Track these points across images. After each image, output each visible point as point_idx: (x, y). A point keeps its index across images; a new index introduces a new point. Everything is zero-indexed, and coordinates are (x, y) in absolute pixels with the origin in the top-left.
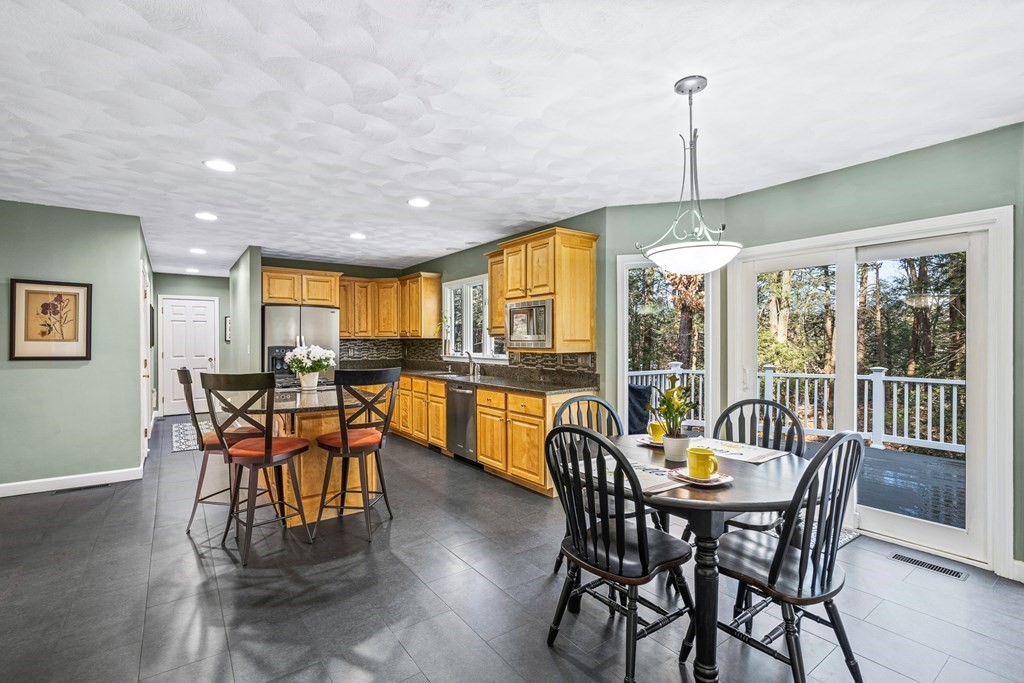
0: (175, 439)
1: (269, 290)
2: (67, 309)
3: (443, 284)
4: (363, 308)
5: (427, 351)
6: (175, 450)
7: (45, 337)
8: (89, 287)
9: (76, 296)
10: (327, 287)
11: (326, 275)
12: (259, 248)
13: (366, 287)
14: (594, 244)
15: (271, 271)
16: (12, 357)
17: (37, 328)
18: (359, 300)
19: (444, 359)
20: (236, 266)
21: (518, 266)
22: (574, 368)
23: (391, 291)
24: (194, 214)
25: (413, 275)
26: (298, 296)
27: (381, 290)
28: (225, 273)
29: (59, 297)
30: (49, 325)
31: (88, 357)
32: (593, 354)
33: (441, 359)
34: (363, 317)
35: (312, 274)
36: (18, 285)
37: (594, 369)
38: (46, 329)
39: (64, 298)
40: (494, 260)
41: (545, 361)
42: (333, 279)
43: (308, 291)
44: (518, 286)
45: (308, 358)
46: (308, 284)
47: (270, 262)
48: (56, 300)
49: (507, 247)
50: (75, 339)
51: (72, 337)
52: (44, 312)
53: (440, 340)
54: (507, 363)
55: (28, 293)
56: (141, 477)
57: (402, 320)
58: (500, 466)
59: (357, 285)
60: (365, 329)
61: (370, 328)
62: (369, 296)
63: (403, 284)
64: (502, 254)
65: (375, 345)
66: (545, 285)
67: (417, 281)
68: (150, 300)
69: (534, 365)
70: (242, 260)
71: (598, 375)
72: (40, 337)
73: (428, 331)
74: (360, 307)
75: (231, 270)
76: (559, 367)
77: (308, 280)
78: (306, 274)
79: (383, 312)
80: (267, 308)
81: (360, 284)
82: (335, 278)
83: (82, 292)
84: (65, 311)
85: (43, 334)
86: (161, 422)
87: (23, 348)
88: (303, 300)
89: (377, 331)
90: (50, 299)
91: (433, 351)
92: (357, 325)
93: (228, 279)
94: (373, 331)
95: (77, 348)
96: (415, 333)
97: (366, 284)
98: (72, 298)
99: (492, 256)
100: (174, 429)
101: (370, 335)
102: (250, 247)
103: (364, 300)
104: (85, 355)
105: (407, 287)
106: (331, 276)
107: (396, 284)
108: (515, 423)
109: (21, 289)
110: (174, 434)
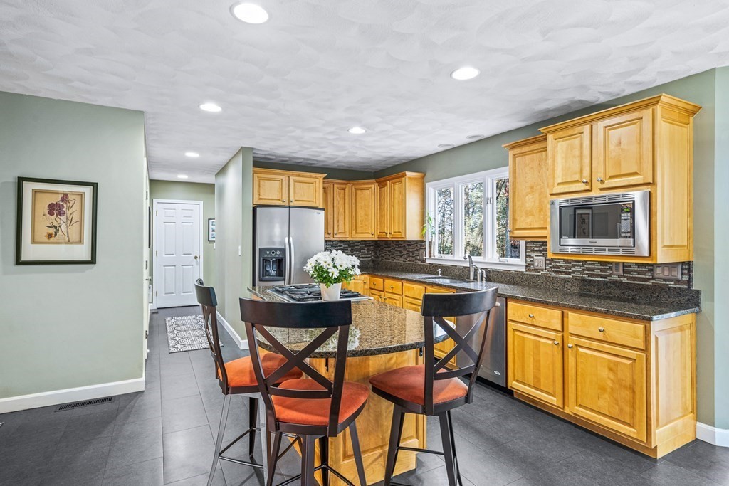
0: (170, 336)
1: (259, 192)
2: (72, 210)
3: (427, 185)
4: (341, 210)
5: (405, 252)
6: (172, 350)
7: (52, 240)
8: (94, 186)
9: (81, 195)
10: (311, 188)
11: (311, 177)
12: (253, 149)
13: (344, 189)
14: (691, 119)
15: (261, 173)
16: (19, 262)
17: (43, 230)
18: (338, 203)
19: (428, 261)
20: (223, 170)
21: (577, 152)
22: (647, 280)
23: (368, 193)
24: (199, 106)
25: (396, 175)
26: (285, 198)
27: (358, 192)
28: (209, 179)
29: (65, 197)
30: (55, 227)
31: (93, 261)
32: (689, 263)
33: (424, 261)
34: (341, 217)
35: (299, 176)
36: (25, 184)
37: (689, 282)
38: (52, 231)
39: (71, 197)
40: (518, 151)
41: (588, 269)
42: (317, 180)
43: (295, 192)
44: (577, 177)
45: (335, 267)
46: (295, 185)
47: (263, 163)
48: (62, 200)
49: (552, 132)
50: (81, 241)
51: (78, 239)
52: (51, 213)
53: (424, 241)
54: (523, 269)
55: (35, 192)
56: (143, 389)
57: (380, 222)
58: (554, 401)
59: (336, 185)
60: (343, 231)
61: (347, 229)
62: (347, 197)
63: (382, 185)
64: (546, 139)
65: (350, 246)
66: (636, 174)
67: (401, 182)
68: (146, 204)
69: (569, 274)
70: (231, 163)
71: (698, 292)
72: (46, 239)
73: (412, 234)
74: (338, 209)
75: (217, 175)
76: (614, 278)
77: (295, 182)
78: (293, 175)
79: (361, 214)
80: (259, 210)
81: (338, 186)
82: (319, 180)
83: (88, 191)
84: (71, 211)
85: (50, 236)
86: (155, 315)
87: (29, 252)
88: (289, 201)
89: (354, 232)
90: (56, 199)
91: (413, 253)
92: (336, 227)
93: (214, 185)
94: (350, 233)
95: (83, 252)
96: (398, 235)
97: (343, 186)
98: (77, 198)
99: (513, 147)
100: (168, 324)
101: (348, 237)
102: (242, 147)
103: (342, 202)
104: (90, 259)
105: (387, 189)
106: (316, 177)
107: (374, 186)
108: (580, 350)
109: (28, 188)
110: (169, 329)
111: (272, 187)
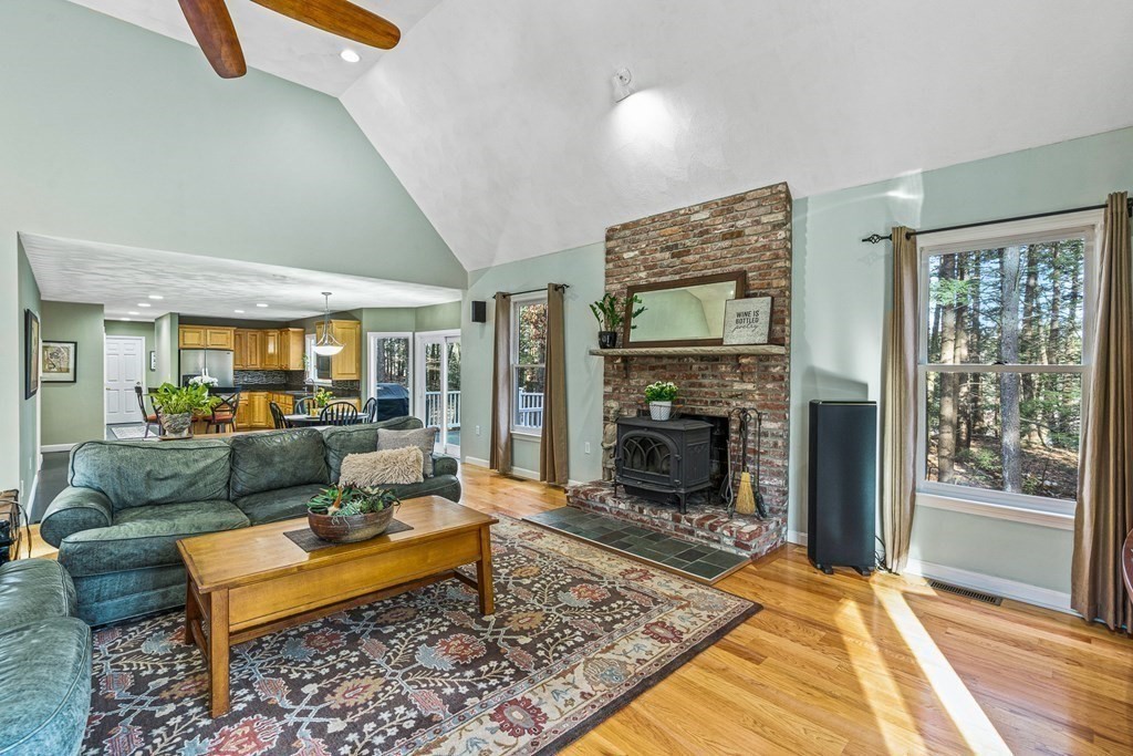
1: (184, 340)
2: (62, 356)
3: (306, 336)
4: (254, 350)
5: (295, 378)
8: (76, 343)
10: (225, 337)
11: (223, 329)
12: (177, 313)
13: (255, 335)
14: (358, 326)
15: (184, 327)
18: (250, 344)
19: (307, 383)
23: (274, 337)
26: (203, 343)
27: (266, 337)
29: (59, 350)
33: (305, 383)
34: (254, 355)
35: (215, 329)
42: (228, 331)
43: (211, 340)
46: (211, 335)
47: (184, 321)
50: (67, 371)
51: (65, 370)
53: (305, 371)
57: (280, 358)
59: (248, 334)
60: (255, 362)
61: (259, 363)
62: (258, 341)
63: (281, 332)
67: (288, 333)
70: (164, 318)
73: (294, 365)
74: (251, 348)
75: (157, 320)
78: (210, 328)
80: (182, 351)
81: (251, 333)
82: (230, 332)
83: (72, 346)
88: (207, 346)
91: (299, 378)
92: (248, 361)
93: (154, 323)
94: (261, 365)
95: (68, 376)
96: (286, 367)
97: (255, 333)
101: (259, 367)
102: (171, 313)
103: (254, 344)
107: (276, 333)
111: (192, 337)
